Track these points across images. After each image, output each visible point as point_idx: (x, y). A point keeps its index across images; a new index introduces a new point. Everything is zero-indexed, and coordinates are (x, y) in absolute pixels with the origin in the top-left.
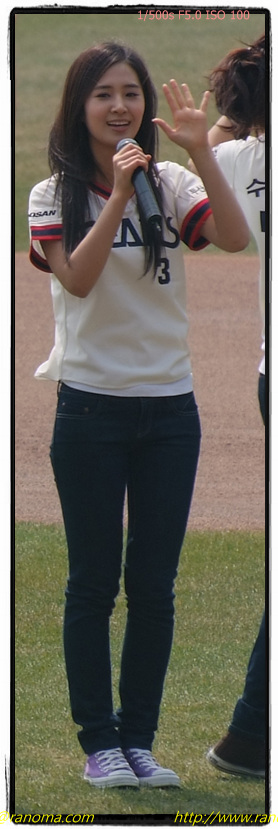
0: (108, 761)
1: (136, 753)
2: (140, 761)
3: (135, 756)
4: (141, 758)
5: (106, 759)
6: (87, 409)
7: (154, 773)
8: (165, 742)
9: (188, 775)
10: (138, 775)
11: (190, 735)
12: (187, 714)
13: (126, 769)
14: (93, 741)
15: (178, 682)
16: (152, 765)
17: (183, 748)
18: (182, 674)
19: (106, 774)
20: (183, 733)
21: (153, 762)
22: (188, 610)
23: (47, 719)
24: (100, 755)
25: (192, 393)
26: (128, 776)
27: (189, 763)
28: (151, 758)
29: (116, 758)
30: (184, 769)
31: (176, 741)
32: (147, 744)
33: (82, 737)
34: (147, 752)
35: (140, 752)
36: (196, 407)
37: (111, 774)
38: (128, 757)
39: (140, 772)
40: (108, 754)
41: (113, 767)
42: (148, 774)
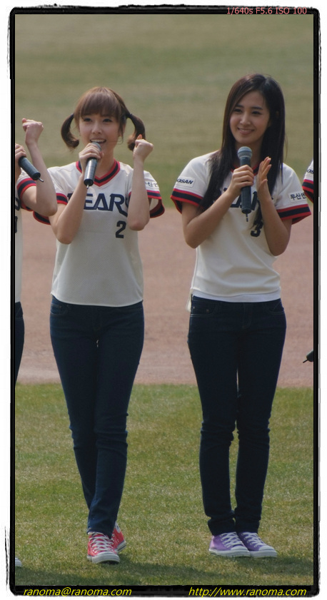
0: (229, 540)
1: (247, 535)
2: (250, 541)
3: (247, 537)
4: (251, 538)
5: (228, 539)
6: (208, 310)
7: (260, 549)
8: (274, 525)
9: (290, 547)
10: (249, 550)
11: (290, 520)
12: (289, 507)
13: (241, 545)
14: (218, 528)
15: (283, 486)
16: (259, 543)
17: (286, 529)
18: (286, 481)
19: (229, 549)
20: (286, 520)
21: (259, 541)
22: (290, 439)
23: (198, 512)
24: (224, 536)
25: (279, 300)
26: (243, 550)
27: (290, 539)
28: (257, 538)
29: (234, 538)
30: (287, 543)
31: (281, 525)
32: (254, 528)
33: (211, 524)
34: (255, 534)
35: (250, 534)
36: (282, 309)
37: (232, 549)
38: (241, 538)
39: (250, 547)
40: (229, 535)
41: (233, 544)
42: (257, 549)
